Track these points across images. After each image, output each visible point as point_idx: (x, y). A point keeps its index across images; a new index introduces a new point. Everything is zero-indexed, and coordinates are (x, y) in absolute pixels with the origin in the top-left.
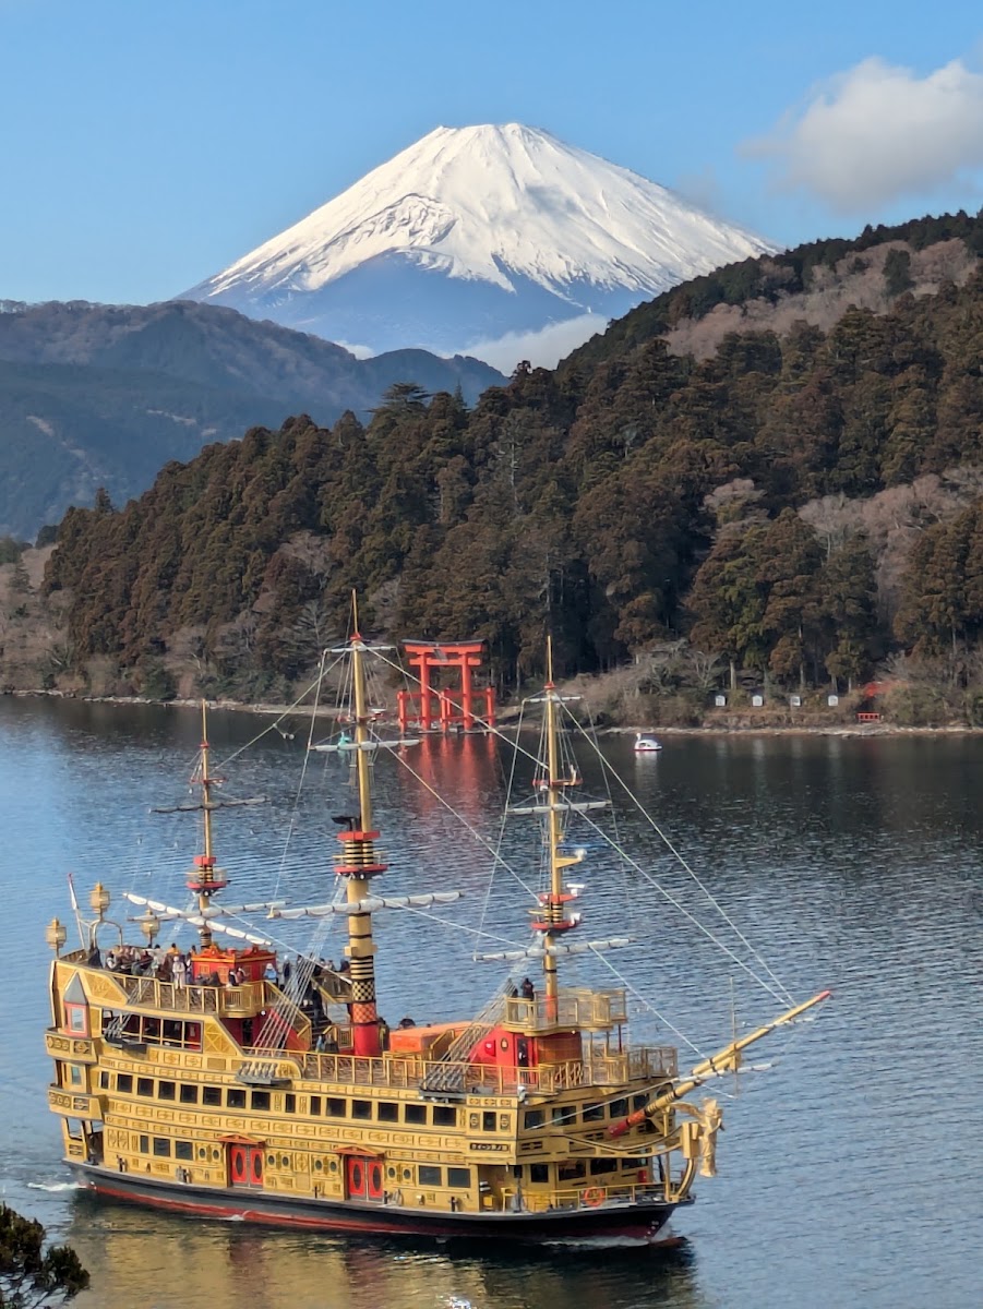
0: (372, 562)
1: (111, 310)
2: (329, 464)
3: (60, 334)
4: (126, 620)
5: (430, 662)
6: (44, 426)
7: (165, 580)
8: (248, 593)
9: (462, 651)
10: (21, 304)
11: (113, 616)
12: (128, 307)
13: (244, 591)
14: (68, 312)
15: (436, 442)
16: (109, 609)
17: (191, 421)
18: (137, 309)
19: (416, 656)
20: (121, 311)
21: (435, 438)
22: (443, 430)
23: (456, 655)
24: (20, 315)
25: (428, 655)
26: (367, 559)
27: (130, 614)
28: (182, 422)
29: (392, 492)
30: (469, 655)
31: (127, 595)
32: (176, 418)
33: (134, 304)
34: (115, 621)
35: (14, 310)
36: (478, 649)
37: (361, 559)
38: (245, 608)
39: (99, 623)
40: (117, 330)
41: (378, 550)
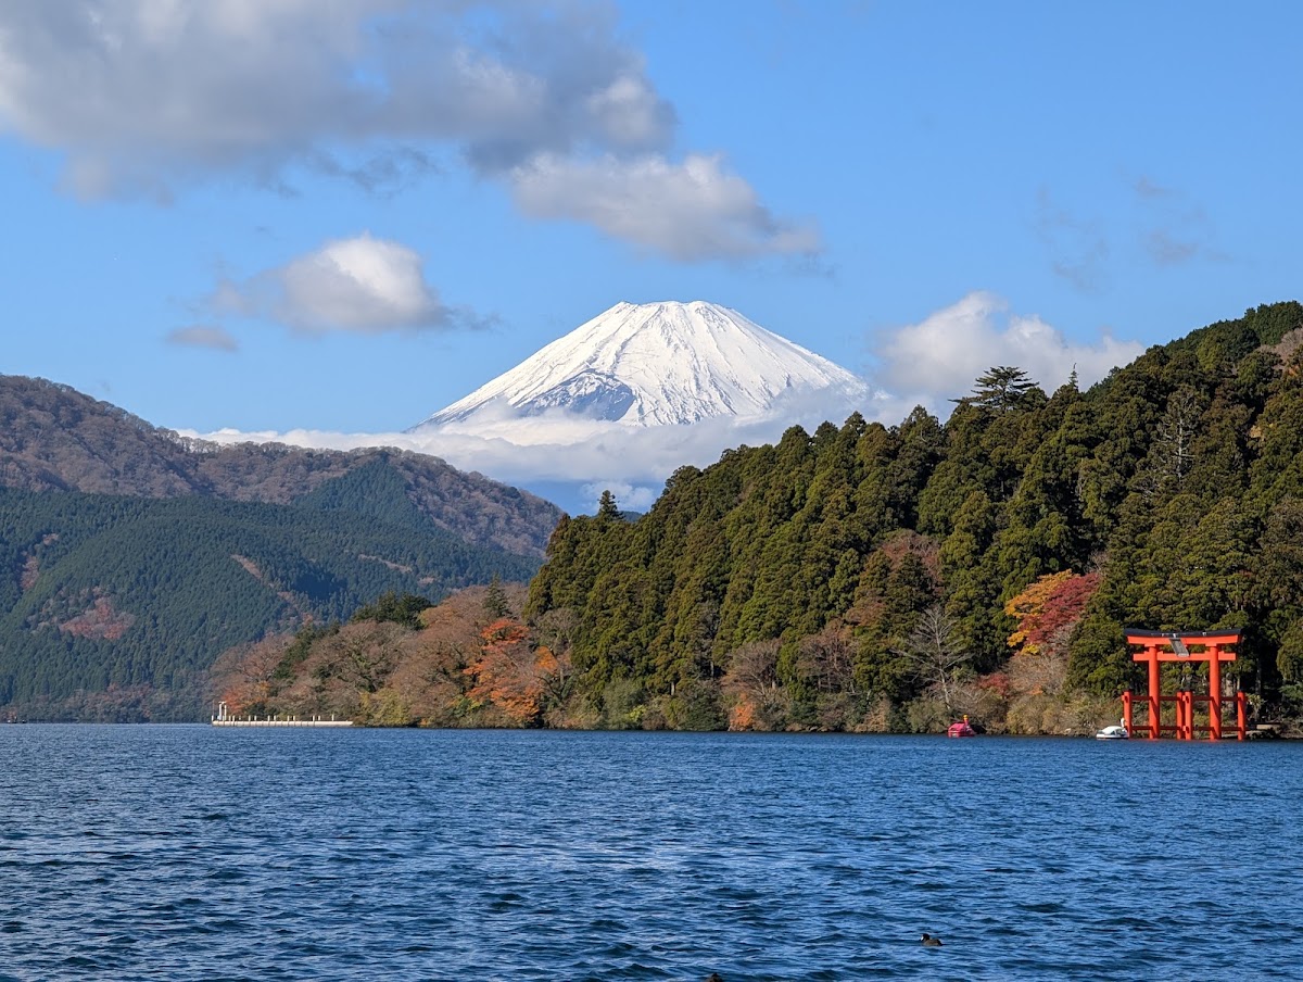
0: (1011, 560)
1: (310, 454)
2: (908, 462)
3: (254, 477)
4: (660, 639)
5: (1162, 656)
6: (249, 566)
7: (714, 590)
8: (836, 600)
9: (1212, 642)
10: (212, 444)
11: (642, 633)
12: (327, 451)
13: (831, 597)
14: (264, 454)
15: (1070, 428)
16: (633, 626)
17: (405, 570)
18: (337, 454)
19: (1143, 649)
20: (322, 455)
21: (1068, 424)
22: (1079, 414)
23: (1203, 648)
24: (211, 456)
25: (1158, 648)
26: (1003, 557)
27: (665, 632)
28: (397, 569)
29: (1039, 476)
30: (1220, 647)
31: (660, 610)
32: (391, 565)
33: (335, 449)
34: (644, 641)
35: (205, 450)
36: (1234, 639)
37: (994, 558)
38: (833, 617)
39: (622, 643)
40: (315, 475)
41: (1019, 545)
